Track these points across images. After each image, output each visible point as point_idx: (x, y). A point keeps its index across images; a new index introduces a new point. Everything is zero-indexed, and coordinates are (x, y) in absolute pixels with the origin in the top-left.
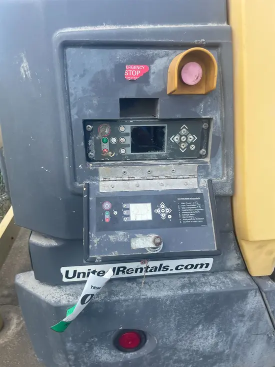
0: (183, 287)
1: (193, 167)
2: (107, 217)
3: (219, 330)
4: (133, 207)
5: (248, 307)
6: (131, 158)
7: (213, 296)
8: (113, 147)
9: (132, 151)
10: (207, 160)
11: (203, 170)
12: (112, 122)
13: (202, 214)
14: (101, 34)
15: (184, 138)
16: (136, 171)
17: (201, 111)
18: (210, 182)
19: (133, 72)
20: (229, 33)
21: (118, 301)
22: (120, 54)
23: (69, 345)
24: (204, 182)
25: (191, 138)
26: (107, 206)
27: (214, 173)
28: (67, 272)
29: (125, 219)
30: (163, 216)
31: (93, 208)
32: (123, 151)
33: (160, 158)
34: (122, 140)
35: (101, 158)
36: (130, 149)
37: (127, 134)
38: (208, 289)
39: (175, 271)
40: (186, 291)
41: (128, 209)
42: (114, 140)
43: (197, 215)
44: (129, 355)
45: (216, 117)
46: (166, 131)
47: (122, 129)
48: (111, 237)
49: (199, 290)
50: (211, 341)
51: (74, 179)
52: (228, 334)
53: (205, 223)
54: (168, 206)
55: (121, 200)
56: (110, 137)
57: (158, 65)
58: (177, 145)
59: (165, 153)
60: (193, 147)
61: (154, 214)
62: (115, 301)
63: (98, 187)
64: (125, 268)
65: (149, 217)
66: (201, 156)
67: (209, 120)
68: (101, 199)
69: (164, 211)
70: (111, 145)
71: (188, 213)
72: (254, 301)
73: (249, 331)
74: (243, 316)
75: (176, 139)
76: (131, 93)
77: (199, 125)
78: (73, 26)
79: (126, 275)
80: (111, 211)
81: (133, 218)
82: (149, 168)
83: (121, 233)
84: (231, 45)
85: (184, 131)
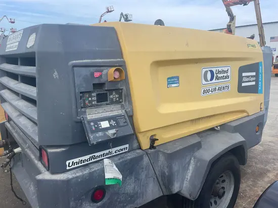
0: (119, 159)
1: (119, 106)
2: (93, 128)
3: (135, 178)
4: (102, 123)
5: (144, 163)
6: (97, 105)
7: (131, 160)
8: (90, 102)
9: (97, 102)
10: (123, 103)
11: (123, 107)
12: (89, 92)
13: (126, 122)
14: (85, 63)
15: (114, 96)
16: (100, 110)
17: (119, 86)
18: (126, 111)
19: (97, 74)
20: (124, 62)
21: (95, 171)
22: (92, 69)
23: (71, 203)
24: (124, 111)
25: (117, 96)
26: (92, 124)
27: (126, 108)
28: (69, 163)
29: (100, 128)
30: (113, 124)
31: (87, 125)
32: (93, 103)
33: (107, 104)
34: (93, 99)
35: (85, 107)
36: (96, 102)
37: (95, 96)
38: (129, 158)
39: (115, 154)
40: (121, 160)
41: (100, 124)
42: (90, 99)
43: (124, 123)
44: (99, 204)
45: (124, 88)
46: (108, 94)
47: (93, 94)
48: (97, 135)
49: (125, 159)
50: (133, 186)
51: (77, 115)
52: (138, 179)
53: (127, 125)
54: (114, 121)
55: (97, 121)
56: (88, 98)
57: (104, 72)
58: (112, 99)
59: (108, 102)
60: (117, 99)
61: (110, 125)
62: (93, 171)
63: (87, 118)
64: (95, 156)
65: (108, 126)
66: (120, 102)
67: (122, 89)
68: (89, 122)
69: (113, 123)
70: (89, 101)
71: (122, 122)
72: (146, 160)
73: (146, 176)
74: (143, 168)
75: (112, 96)
76: (96, 82)
77: (119, 91)
78: (76, 60)
79: (95, 160)
80: (94, 125)
81: (103, 127)
82: (105, 108)
83: (100, 133)
84: (125, 66)
85: (114, 94)
